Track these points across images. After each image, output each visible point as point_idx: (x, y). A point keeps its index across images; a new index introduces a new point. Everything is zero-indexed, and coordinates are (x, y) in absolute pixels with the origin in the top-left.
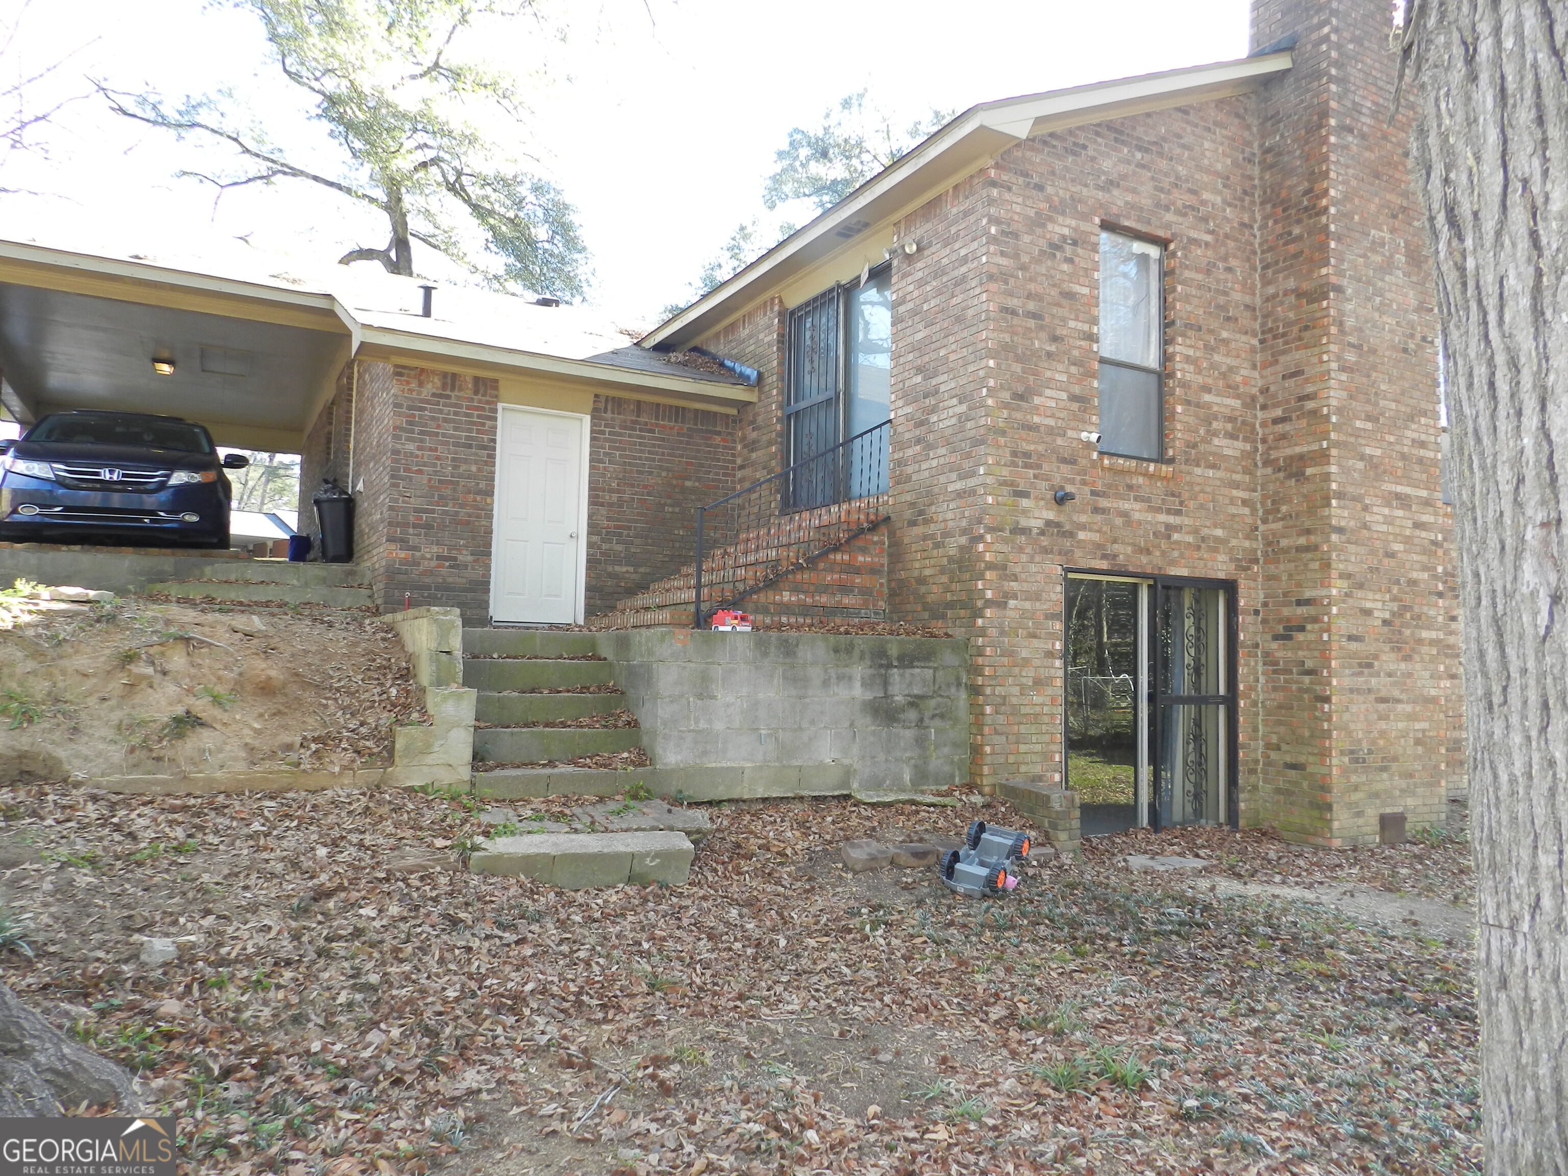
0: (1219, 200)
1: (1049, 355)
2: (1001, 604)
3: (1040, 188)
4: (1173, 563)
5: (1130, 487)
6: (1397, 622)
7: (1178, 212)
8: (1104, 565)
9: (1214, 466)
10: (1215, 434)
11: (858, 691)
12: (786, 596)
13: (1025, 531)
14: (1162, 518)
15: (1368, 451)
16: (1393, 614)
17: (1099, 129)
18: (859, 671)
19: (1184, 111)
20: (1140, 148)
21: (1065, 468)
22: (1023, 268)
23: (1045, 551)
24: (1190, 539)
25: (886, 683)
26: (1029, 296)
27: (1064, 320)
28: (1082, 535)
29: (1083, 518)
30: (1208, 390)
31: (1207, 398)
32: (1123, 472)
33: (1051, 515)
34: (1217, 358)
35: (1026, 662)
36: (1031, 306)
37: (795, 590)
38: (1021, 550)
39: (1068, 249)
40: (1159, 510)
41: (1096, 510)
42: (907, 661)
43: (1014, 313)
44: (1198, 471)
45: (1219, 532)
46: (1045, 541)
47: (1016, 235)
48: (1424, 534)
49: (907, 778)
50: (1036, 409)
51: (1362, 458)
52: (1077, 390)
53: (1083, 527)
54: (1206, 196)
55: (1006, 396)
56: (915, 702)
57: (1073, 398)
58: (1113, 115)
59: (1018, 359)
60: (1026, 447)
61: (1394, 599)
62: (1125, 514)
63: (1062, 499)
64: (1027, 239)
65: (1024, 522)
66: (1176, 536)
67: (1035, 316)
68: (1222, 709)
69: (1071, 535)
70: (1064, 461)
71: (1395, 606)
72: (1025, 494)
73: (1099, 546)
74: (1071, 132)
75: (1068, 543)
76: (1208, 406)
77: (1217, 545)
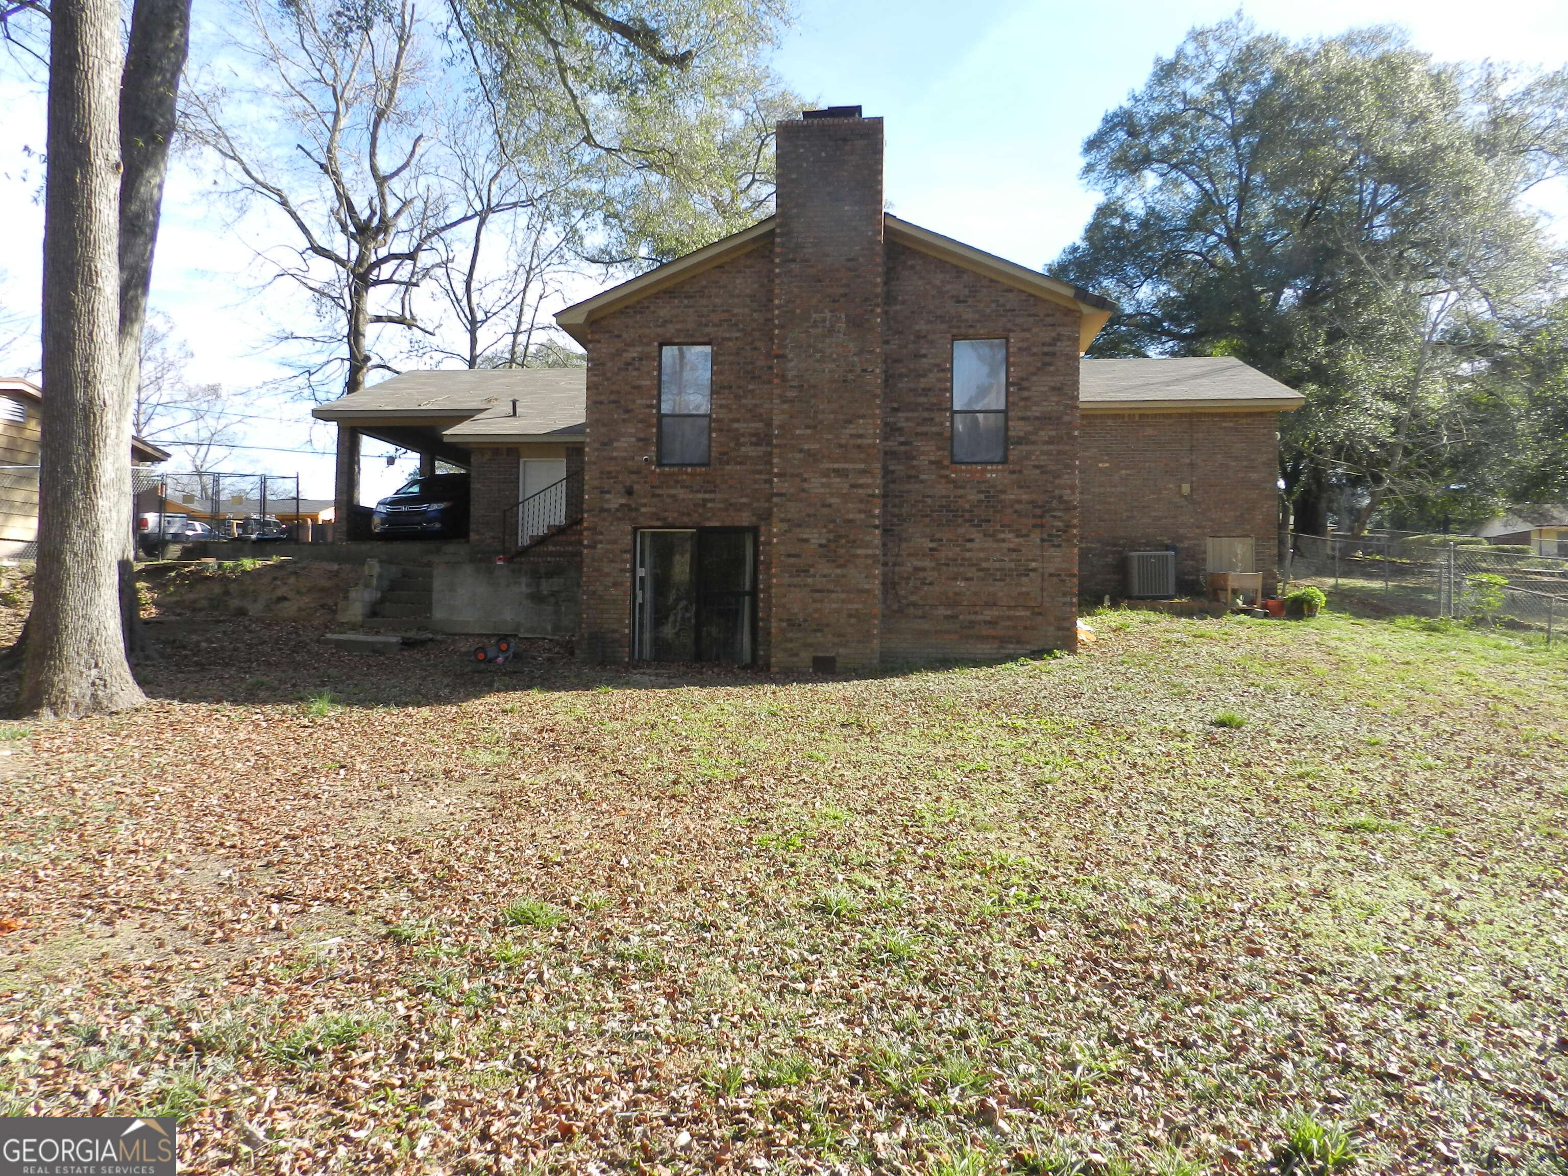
0: (747, 310)
1: (624, 421)
2: (593, 546)
3: (618, 336)
4: (709, 519)
5: (677, 482)
6: (833, 546)
7: (715, 325)
8: (659, 524)
9: (740, 463)
10: (743, 445)
11: (524, 589)
12: (551, 548)
13: (608, 510)
14: (701, 496)
15: (806, 447)
16: (829, 541)
17: (657, 296)
18: (524, 580)
19: (720, 267)
20: (687, 297)
21: (633, 477)
22: (608, 379)
23: (619, 519)
24: (721, 506)
25: (538, 585)
26: (612, 392)
27: (634, 401)
28: (643, 510)
29: (644, 501)
30: (738, 421)
31: (736, 425)
32: (671, 474)
33: (623, 501)
34: (744, 401)
35: (608, 574)
36: (613, 397)
37: (555, 545)
38: (604, 520)
39: (637, 364)
40: (698, 491)
41: (654, 496)
42: (549, 575)
43: (601, 403)
44: (728, 467)
45: (744, 500)
46: (619, 514)
47: (603, 364)
48: (861, 491)
49: (549, 628)
50: (615, 449)
51: (801, 451)
52: (642, 435)
53: (645, 505)
54: (736, 311)
55: (596, 445)
56: (553, 594)
57: (640, 440)
58: (667, 285)
59: (604, 425)
60: (608, 469)
61: (830, 531)
62: (673, 497)
63: (629, 492)
64: (609, 364)
65: (606, 506)
66: (709, 505)
67: (614, 402)
68: (747, 598)
69: (637, 510)
70: (633, 472)
71: (831, 536)
72: (609, 492)
73: (655, 514)
74: (638, 302)
75: (634, 514)
76: (737, 430)
77: (740, 508)
